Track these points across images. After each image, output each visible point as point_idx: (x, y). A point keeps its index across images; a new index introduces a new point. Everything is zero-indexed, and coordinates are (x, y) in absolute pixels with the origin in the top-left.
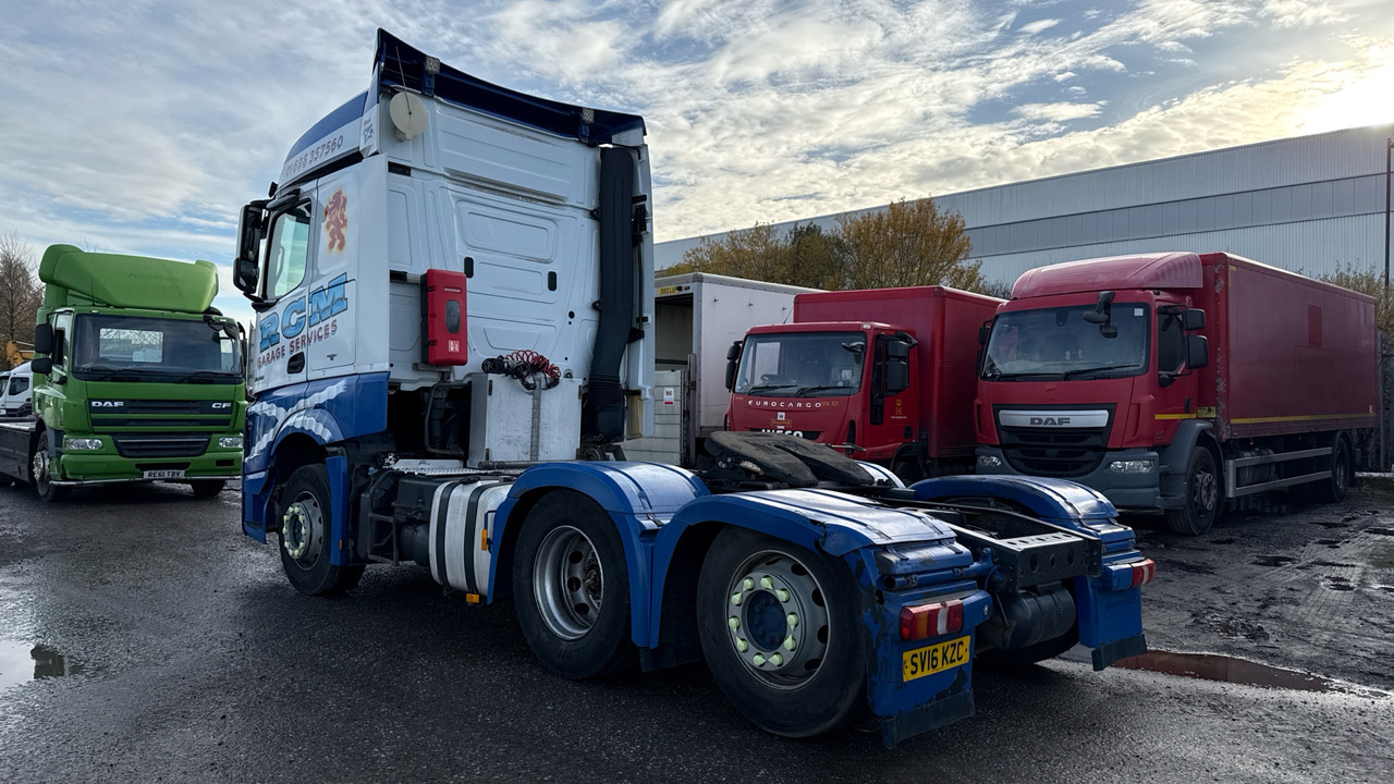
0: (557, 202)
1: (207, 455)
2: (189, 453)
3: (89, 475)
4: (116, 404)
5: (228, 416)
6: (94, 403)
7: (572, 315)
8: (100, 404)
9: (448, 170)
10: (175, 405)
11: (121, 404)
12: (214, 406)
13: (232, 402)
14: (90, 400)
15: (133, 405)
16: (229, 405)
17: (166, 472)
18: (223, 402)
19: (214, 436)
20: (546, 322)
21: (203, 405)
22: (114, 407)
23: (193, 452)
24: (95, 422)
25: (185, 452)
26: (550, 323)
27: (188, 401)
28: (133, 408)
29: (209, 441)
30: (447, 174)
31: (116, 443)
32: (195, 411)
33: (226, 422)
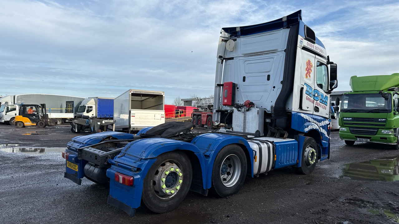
0: (275, 51)
1: (377, 136)
2: (371, 134)
3: (344, 138)
4: (350, 119)
5: (385, 123)
6: (344, 119)
7: (274, 87)
8: (346, 119)
9: (242, 54)
10: (367, 119)
11: (351, 119)
12: (379, 120)
13: (386, 119)
14: (343, 118)
15: (354, 119)
16: (385, 120)
17: (364, 139)
18: (383, 119)
19: (380, 129)
20: (266, 91)
21: (376, 120)
22: (349, 120)
23: (372, 134)
24: (345, 124)
25: (370, 134)
26: (267, 91)
27: (371, 118)
28: (355, 120)
29: (377, 131)
30: (243, 56)
31: (350, 129)
32: (373, 121)
33: (384, 125)
